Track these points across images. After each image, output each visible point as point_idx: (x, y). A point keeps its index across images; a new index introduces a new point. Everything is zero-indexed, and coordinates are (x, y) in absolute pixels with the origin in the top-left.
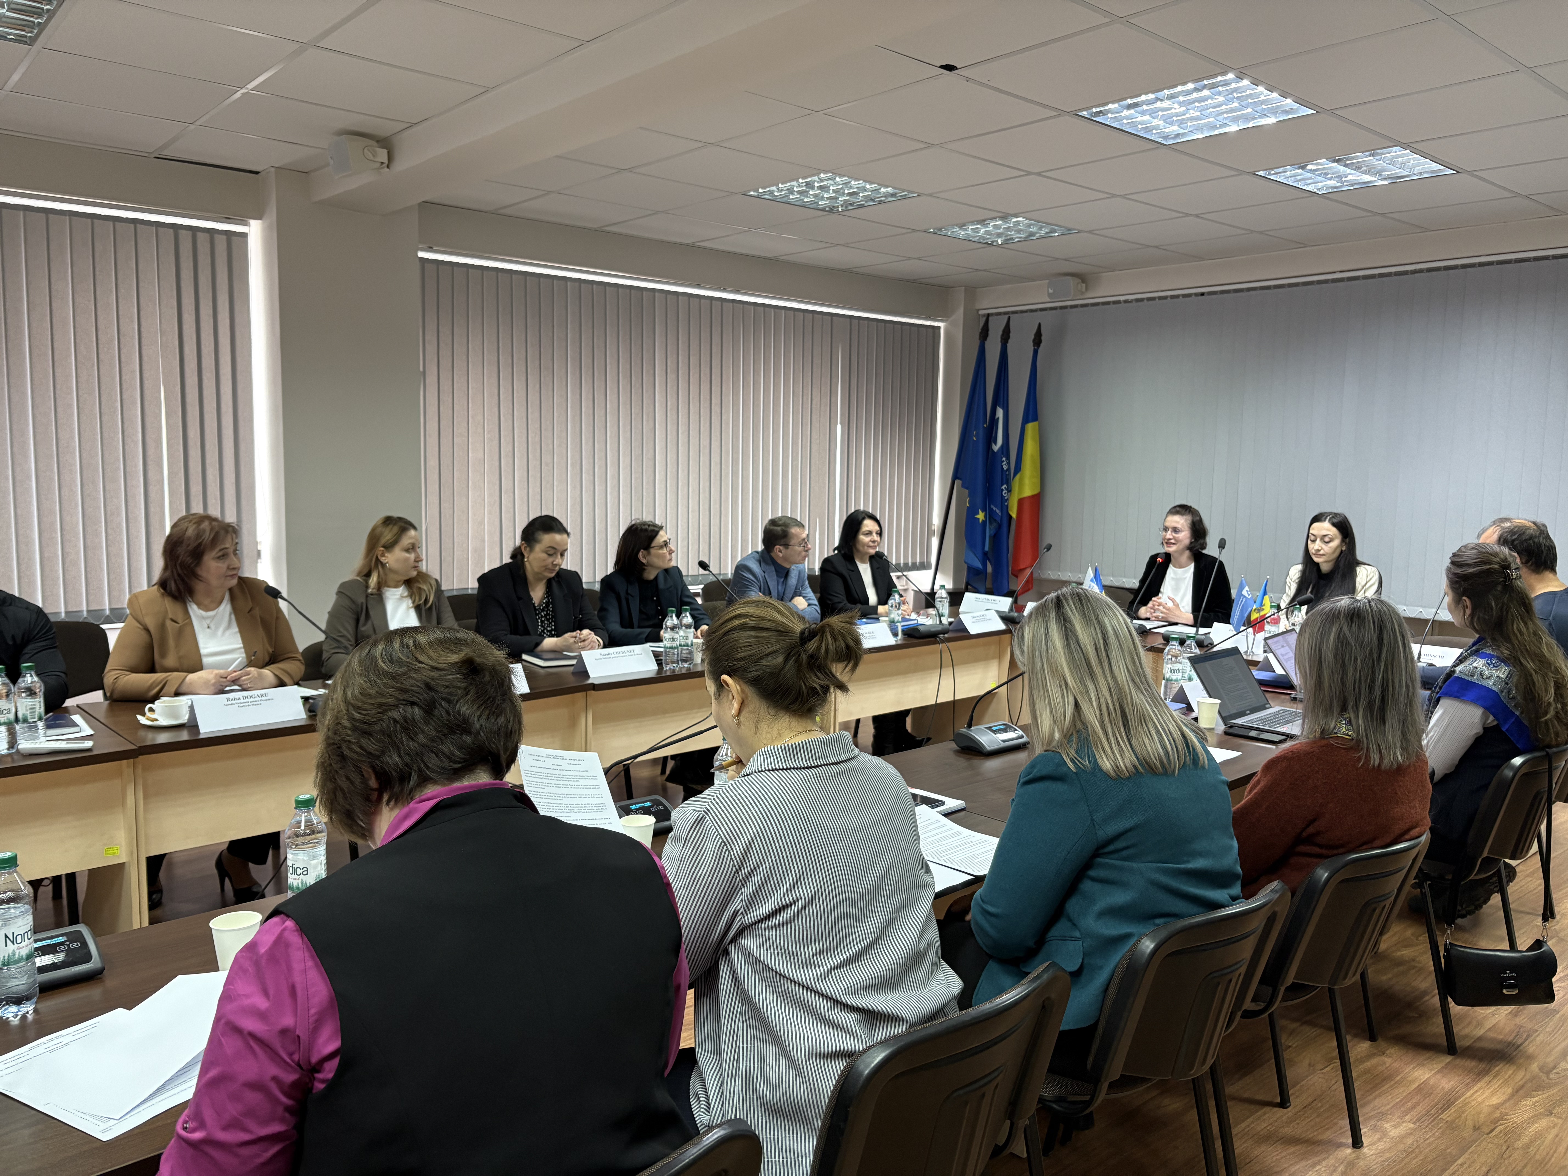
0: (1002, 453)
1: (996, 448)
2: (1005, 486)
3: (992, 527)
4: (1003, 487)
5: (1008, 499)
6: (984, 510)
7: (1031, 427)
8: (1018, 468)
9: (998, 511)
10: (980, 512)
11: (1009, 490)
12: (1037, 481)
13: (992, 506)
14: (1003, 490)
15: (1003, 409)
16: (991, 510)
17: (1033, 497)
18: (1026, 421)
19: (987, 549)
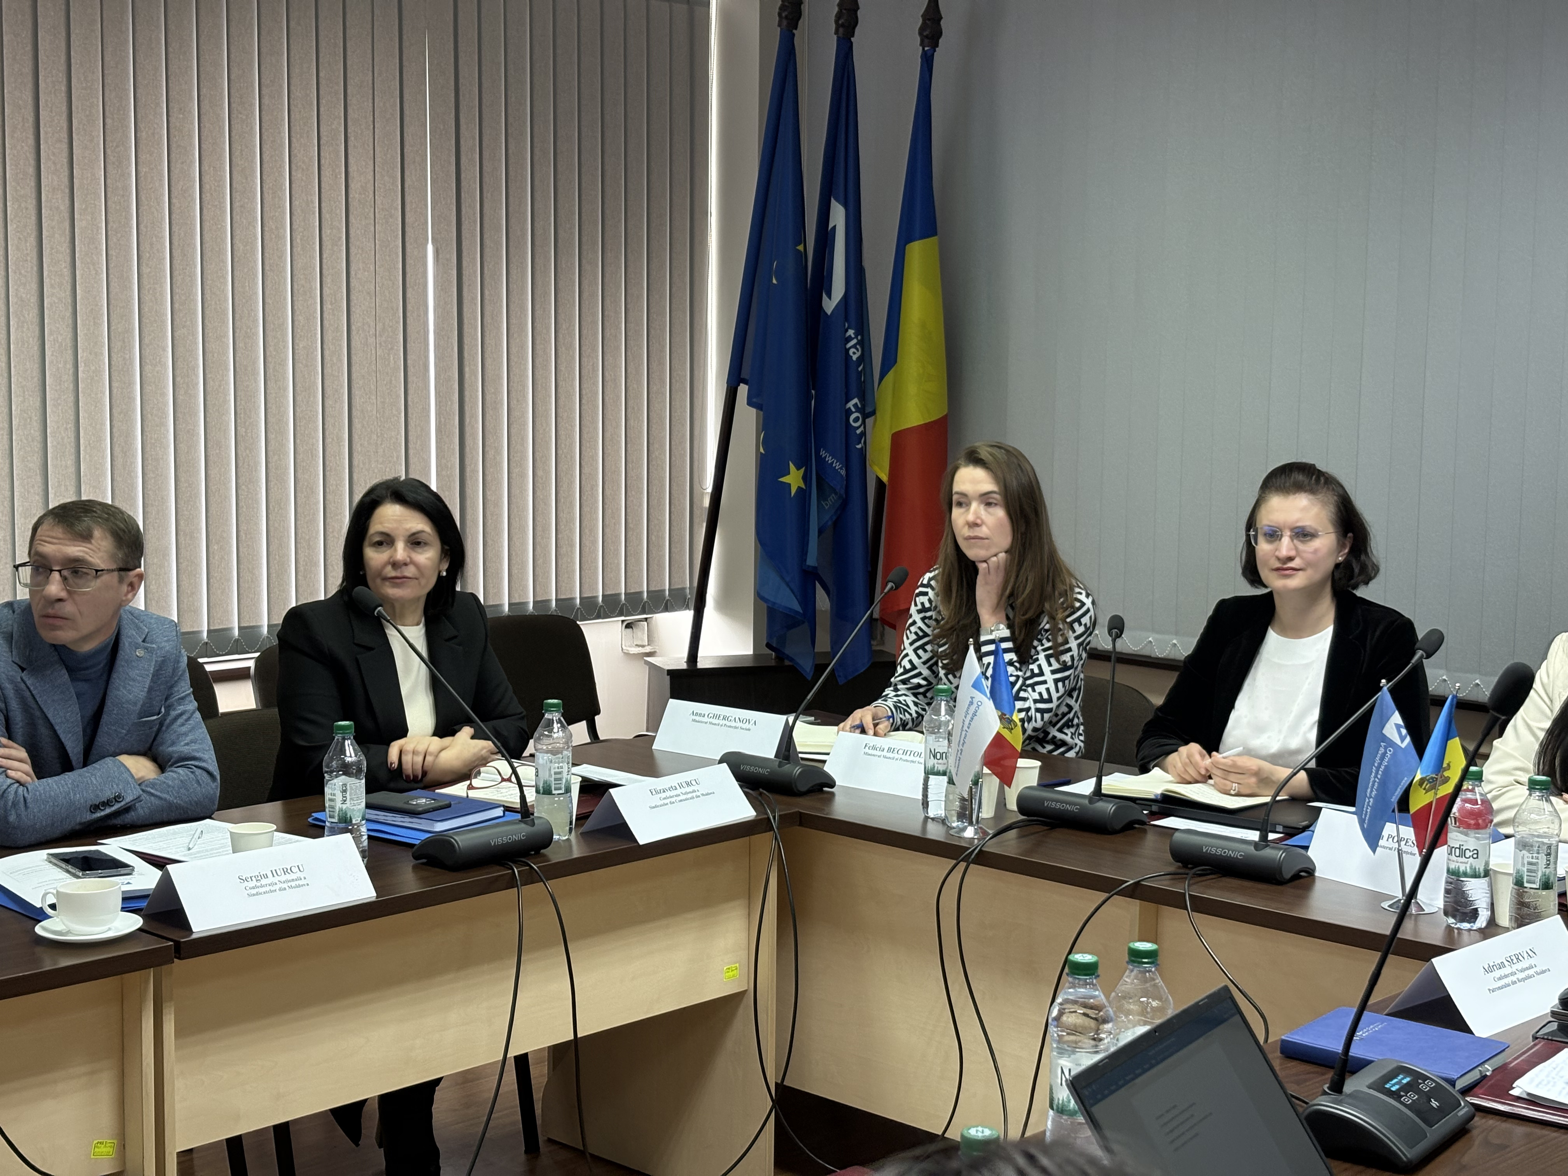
0: (846, 319)
1: (830, 305)
2: (856, 401)
3: (827, 505)
4: (850, 405)
5: (864, 434)
6: (802, 462)
7: (917, 250)
8: (890, 358)
9: (837, 465)
10: (792, 467)
11: (866, 411)
12: (938, 387)
13: (823, 453)
14: (849, 412)
15: (846, 206)
16: (820, 461)
17: (927, 427)
18: (906, 237)
19: (812, 560)
